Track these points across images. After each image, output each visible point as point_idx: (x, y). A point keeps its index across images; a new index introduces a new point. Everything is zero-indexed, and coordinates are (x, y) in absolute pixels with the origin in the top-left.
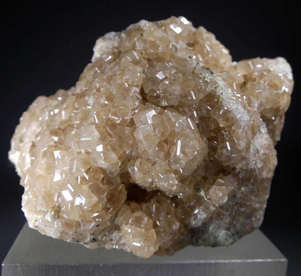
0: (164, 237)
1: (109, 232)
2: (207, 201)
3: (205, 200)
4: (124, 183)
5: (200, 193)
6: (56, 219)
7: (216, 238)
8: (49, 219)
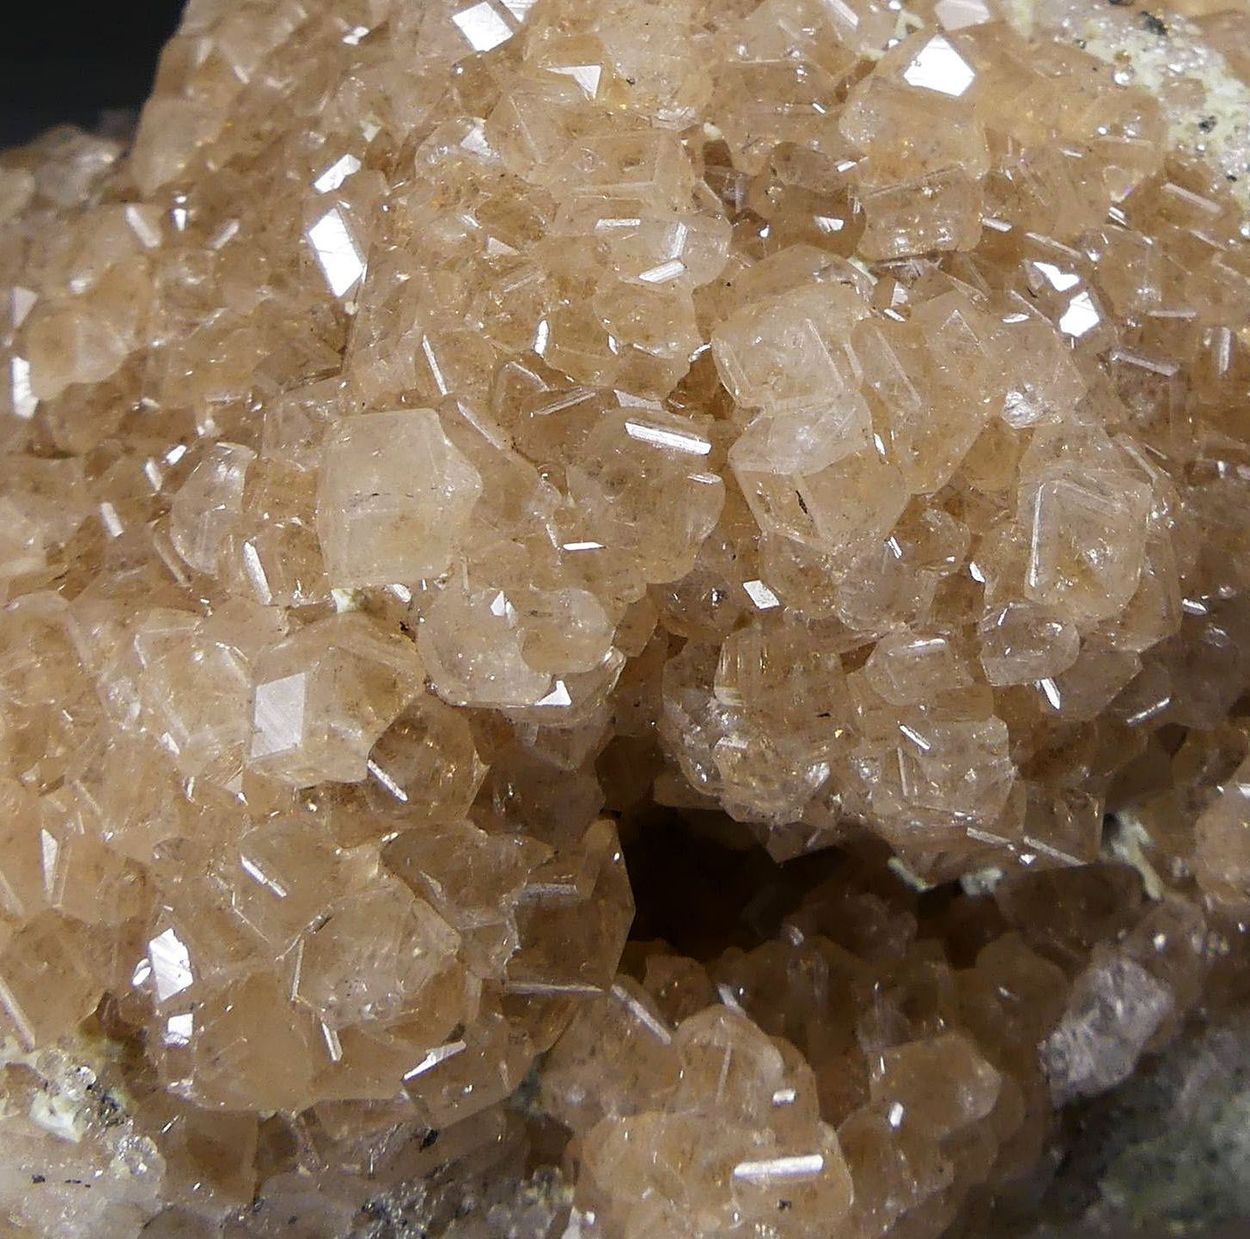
0: (906, 1175)
1: (485, 1184)
2: (1163, 900)
3: (1146, 897)
4: (616, 815)
5: (1112, 852)
6: (115, 1122)
7: (1212, 1157)
8: (67, 1125)
